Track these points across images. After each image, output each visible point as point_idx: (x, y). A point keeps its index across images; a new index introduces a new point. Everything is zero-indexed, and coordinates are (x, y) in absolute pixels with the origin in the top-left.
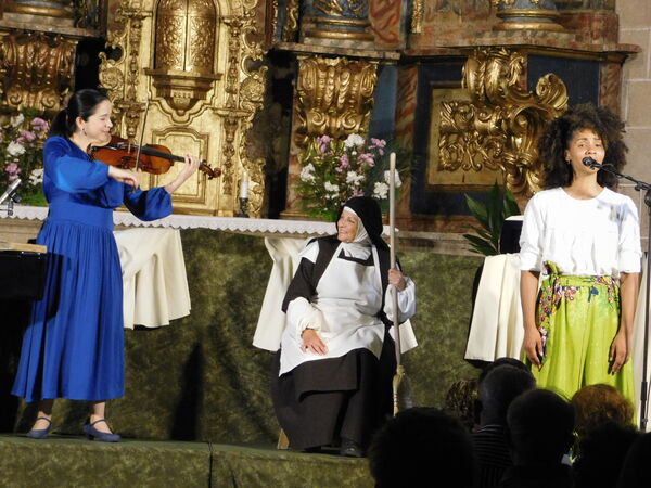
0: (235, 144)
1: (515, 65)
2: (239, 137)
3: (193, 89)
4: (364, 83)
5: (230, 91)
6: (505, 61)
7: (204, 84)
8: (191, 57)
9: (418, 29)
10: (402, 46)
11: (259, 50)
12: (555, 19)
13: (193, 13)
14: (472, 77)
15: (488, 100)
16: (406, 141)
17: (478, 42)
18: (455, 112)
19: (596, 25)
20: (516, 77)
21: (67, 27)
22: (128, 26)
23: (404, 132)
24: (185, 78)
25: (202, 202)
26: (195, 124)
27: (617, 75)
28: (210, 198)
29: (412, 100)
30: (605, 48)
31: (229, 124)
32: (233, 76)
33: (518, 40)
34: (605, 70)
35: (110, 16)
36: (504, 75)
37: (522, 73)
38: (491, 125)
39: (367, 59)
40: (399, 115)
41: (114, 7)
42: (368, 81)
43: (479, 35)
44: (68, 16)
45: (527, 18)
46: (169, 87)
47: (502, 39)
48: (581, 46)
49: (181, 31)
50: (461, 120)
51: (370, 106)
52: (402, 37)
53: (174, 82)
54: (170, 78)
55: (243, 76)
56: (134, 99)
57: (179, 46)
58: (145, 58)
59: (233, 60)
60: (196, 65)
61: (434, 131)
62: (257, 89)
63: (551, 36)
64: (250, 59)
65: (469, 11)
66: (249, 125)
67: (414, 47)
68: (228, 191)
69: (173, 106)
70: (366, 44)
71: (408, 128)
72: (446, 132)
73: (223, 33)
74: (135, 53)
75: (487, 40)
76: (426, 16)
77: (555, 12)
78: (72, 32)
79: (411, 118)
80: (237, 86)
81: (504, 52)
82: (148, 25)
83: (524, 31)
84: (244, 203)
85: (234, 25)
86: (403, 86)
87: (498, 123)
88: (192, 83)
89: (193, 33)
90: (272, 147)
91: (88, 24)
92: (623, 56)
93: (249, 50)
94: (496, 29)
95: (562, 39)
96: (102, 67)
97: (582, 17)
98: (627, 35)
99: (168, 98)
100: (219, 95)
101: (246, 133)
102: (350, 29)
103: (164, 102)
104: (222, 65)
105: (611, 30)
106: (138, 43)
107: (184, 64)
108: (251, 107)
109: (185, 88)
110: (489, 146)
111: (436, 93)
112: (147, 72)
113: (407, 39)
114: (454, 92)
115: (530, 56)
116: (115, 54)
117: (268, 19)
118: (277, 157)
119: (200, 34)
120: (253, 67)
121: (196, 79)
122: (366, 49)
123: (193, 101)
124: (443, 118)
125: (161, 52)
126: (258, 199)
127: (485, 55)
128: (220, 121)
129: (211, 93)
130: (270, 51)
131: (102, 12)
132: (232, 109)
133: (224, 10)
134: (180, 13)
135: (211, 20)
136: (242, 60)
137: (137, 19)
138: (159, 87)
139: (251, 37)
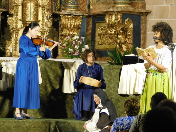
1: (119, 16)
4: (78, 22)
5: (43, 25)
6: (116, 15)
8: (32, 16)
9: (92, 8)
10: (88, 12)
11: (50, 14)
12: (129, 4)
13: (32, 4)
14: (107, 20)
15: (112, 26)
16: (89, 37)
17: (109, 10)
18: (102, 29)
19: (140, 5)
20: (119, 19)
22: (15, 8)
23: (88, 35)
27: (146, 18)
29: (91, 26)
30: (143, 11)
32: (43, 21)
33: (120, 10)
34: (142, 17)
35: (10, 5)
36: (116, 19)
37: (121, 18)
38: (113, 32)
39: (79, 16)
40: (87, 30)
41: (11, 3)
42: (79, 21)
43: (109, 8)
45: (122, 4)
46: (26, 24)
47: (115, 9)
48: (136, 11)
49: (29, 9)
50: (104, 31)
51: (80, 28)
52: (87, 10)
54: (26, 21)
55: (46, 21)
56: (17, 27)
57: (28, 13)
58: (20, 16)
59: (43, 16)
60: (33, 18)
61: (97, 35)
62: (50, 24)
63: (128, 8)
64: (48, 16)
65: (105, 2)
66: (48, 34)
67: (90, 12)
70: (78, 12)
71: (89, 34)
72: (100, 35)
73: (40, 9)
74: (17, 15)
75: (111, 10)
76: (94, 4)
77: (129, 2)
78: (0, 10)
79: (90, 31)
80: (44, 23)
81: (116, 13)
82: (20, 7)
83: (121, 7)
85: (43, 7)
86: (88, 23)
87: (115, 32)
89: (32, 9)
91: (4, 8)
92: (147, 13)
93: (47, 14)
94: (113, 7)
95: (131, 9)
96: (8, 19)
97: (136, 3)
98: (148, 8)
101: (47, 36)
102: (74, 8)
104: (40, 18)
105: (144, 7)
106: (18, 12)
107: (30, 18)
108: (48, 29)
110: (112, 38)
111: (97, 24)
112: (20, 20)
113: (89, 10)
114: (102, 24)
115: (123, 14)
116: (12, 15)
117: (52, 5)
119: (34, 10)
122: (78, 13)
124: (99, 31)
125: (24, 15)
127: (111, 14)
130: (53, 14)
131: (8, 4)
132: (43, 29)
133: (40, 3)
134: (29, 4)
135: (37, 6)
136: (45, 16)
137: (17, 6)
138: (23, 24)
139: (48, 10)
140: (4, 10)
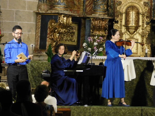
0: (144, 41)
2: (145, 39)
3: (134, 29)
5: (143, 29)
7: (137, 28)
8: (134, 22)
11: (149, 20)
13: (134, 12)
21: (106, 17)
22: (120, 16)
24: (132, 27)
25: (137, 54)
26: (135, 37)
28: (139, 53)
31: (143, 36)
32: (143, 26)
35: (115, 14)
41: (116, 12)
44: (106, 14)
46: (129, 29)
49: (131, 16)
53: (130, 28)
54: (129, 27)
55: (145, 26)
56: (121, 32)
57: (131, 20)
58: (123, 23)
59: (143, 22)
60: (135, 24)
62: (149, 28)
64: (147, 22)
66: (147, 37)
68: (143, 51)
69: (130, 33)
73: (141, 16)
74: (121, 22)
78: (107, 18)
80: (144, 28)
82: (124, 15)
84: (146, 54)
85: (143, 15)
88: (134, 28)
89: (134, 17)
90: (152, 41)
91: (111, 16)
93: (147, 20)
96: (114, 25)
99: (129, 31)
100: (140, 30)
101: (146, 38)
103: (128, 32)
104: (141, 24)
106: (122, 19)
107: (132, 24)
108: (148, 33)
109: (132, 29)
112: (124, 26)
116: (117, 22)
117: (151, 13)
118: (153, 44)
119: (135, 17)
120: (147, 24)
121: (135, 27)
123: (134, 32)
125: (127, 21)
126: (150, 53)
128: (140, 36)
129: (138, 30)
130: (151, 20)
131: (114, 13)
132: (143, 33)
133: (141, 11)
134: (131, 12)
135: (138, 14)
136: (145, 22)
137: (121, 14)
138: (127, 29)
139: (147, 17)
140: (111, 18)
